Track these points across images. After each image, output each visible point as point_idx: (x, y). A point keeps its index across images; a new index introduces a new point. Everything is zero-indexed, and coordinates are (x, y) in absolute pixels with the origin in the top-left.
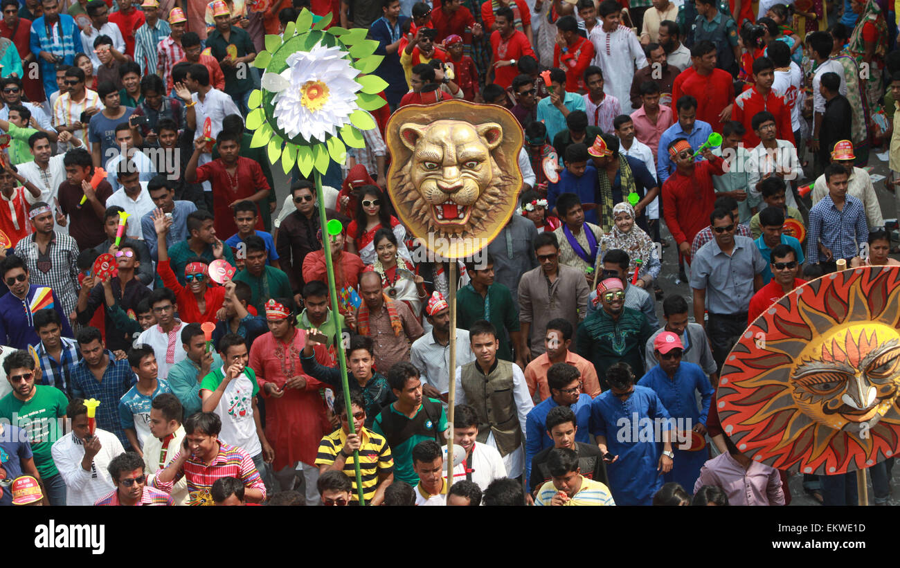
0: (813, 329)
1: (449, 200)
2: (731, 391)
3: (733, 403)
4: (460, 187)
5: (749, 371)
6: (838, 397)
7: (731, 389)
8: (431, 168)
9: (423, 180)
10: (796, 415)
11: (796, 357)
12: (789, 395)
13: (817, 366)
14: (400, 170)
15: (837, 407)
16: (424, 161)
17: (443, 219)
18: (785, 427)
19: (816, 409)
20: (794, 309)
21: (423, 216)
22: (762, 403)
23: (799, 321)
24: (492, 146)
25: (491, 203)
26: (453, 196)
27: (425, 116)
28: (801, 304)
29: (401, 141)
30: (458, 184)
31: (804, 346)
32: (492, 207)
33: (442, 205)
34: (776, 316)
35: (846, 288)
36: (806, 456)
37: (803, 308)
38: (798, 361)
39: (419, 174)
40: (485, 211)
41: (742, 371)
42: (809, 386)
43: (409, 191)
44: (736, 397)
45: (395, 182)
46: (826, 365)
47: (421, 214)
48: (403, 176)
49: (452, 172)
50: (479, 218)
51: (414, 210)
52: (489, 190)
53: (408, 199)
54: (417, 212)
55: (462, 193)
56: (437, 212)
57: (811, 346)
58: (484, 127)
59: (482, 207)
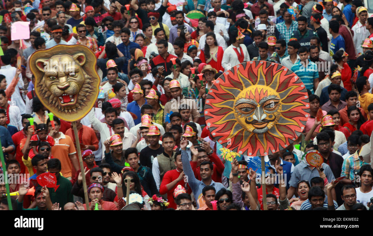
0: (243, 85)
1: (64, 93)
2: (210, 107)
3: (211, 113)
4: (68, 87)
5: (218, 99)
6: (251, 116)
8: (53, 79)
9: (51, 85)
10: (236, 124)
11: (236, 96)
12: (233, 114)
13: (243, 100)
14: (40, 82)
15: (251, 121)
16: (49, 76)
17: (64, 103)
18: (231, 129)
19: (243, 120)
20: (236, 74)
21: (55, 103)
22: (222, 116)
23: (237, 80)
24: (81, 64)
25: (87, 92)
26: (66, 91)
27: (47, 54)
28: (238, 72)
29: (37, 69)
30: (67, 85)
31: (239, 92)
32: (88, 94)
33: (61, 96)
34: (228, 76)
35: (256, 69)
36: (240, 145)
37: (239, 75)
38: (237, 98)
39: (49, 82)
40: (85, 96)
41: (214, 99)
42: (241, 109)
43: (46, 92)
44: (212, 110)
45: (39, 88)
46: (247, 100)
47: (54, 102)
48: (42, 85)
49: (63, 79)
50: (82, 100)
51: (50, 101)
52: (85, 86)
53: (46, 96)
54: (52, 102)
55: (70, 89)
56: (61, 100)
57: (242, 92)
58: (76, 56)
59: (82, 94)
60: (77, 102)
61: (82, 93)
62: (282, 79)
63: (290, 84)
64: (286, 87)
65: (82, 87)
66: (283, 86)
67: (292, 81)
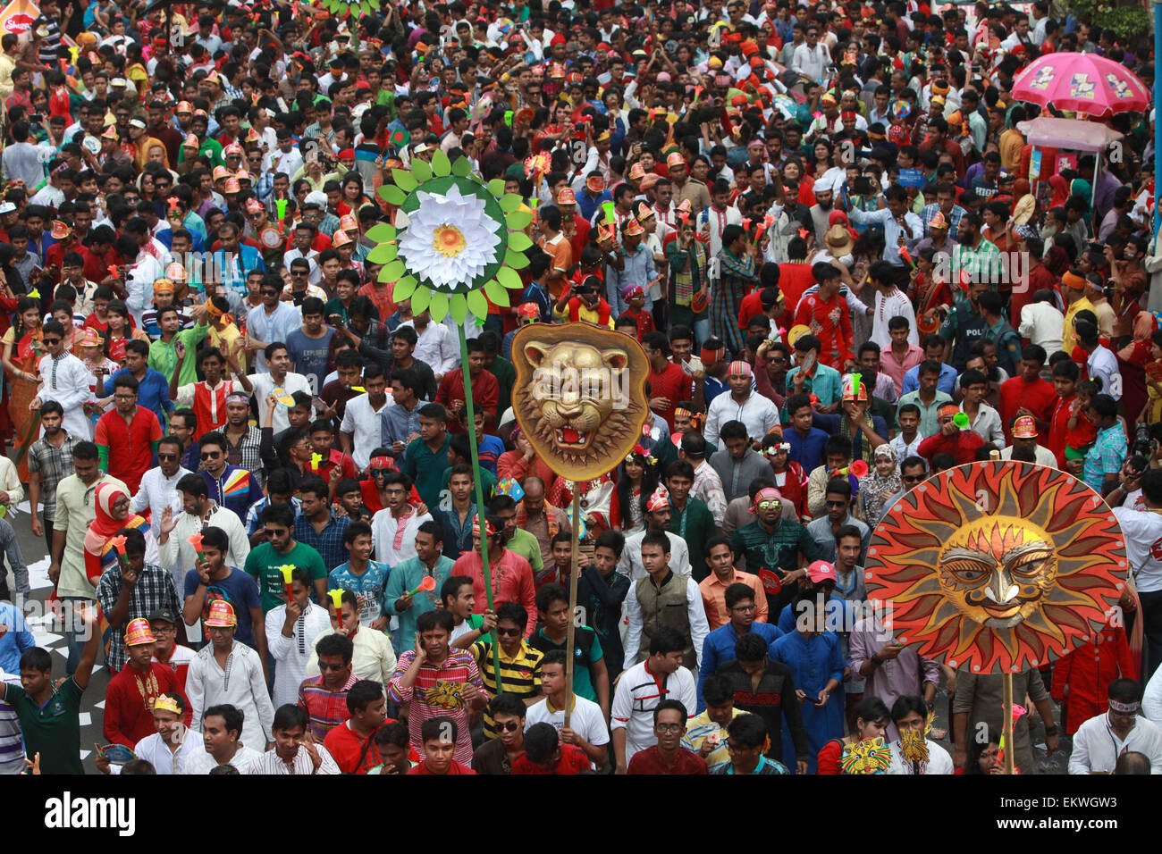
0: (963, 516)
1: (568, 424)
2: (877, 563)
3: (881, 577)
4: (579, 414)
5: (898, 546)
6: (980, 589)
7: (879, 561)
9: (545, 403)
10: (942, 602)
11: (944, 541)
12: (937, 580)
13: (962, 552)
14: (525, 386)
15: (980, 599)
17: (563, 442)
18: (931, 613)
19: (959, 597)
20: (944, 491)
21: (547, 435)
22: (908, 584)
23: (949, 504)
25: (616, 429)
26: (572, 422)
27: (550, 334)
28: (951, 487)
29: (526, 360)
30: (577, 410)
31: (953, 531)
32: (617, 433)
33: (560, 428)
34: (925, 494)
35: (996, 480)
36: (951, 648)
37: (953, 492)
38: (946, 546)
40: (610, 437)
41: (890, 545)
42: (954, 572)
44: (884, 571)
46: (971, 553)
50: (603, 443)
52: (613, 417)
55: (580, 420)
56: (558, 435)
57: (959, 532)
58: (609, 354)
59: (605, 433)
60: (590, 445)
61: (604, 431)
62: (1060, 505)
63: (1081, 514)
64: (1071, 520)
65: (608, 418)
66: (1062, 519)
67: (1085, 507)
